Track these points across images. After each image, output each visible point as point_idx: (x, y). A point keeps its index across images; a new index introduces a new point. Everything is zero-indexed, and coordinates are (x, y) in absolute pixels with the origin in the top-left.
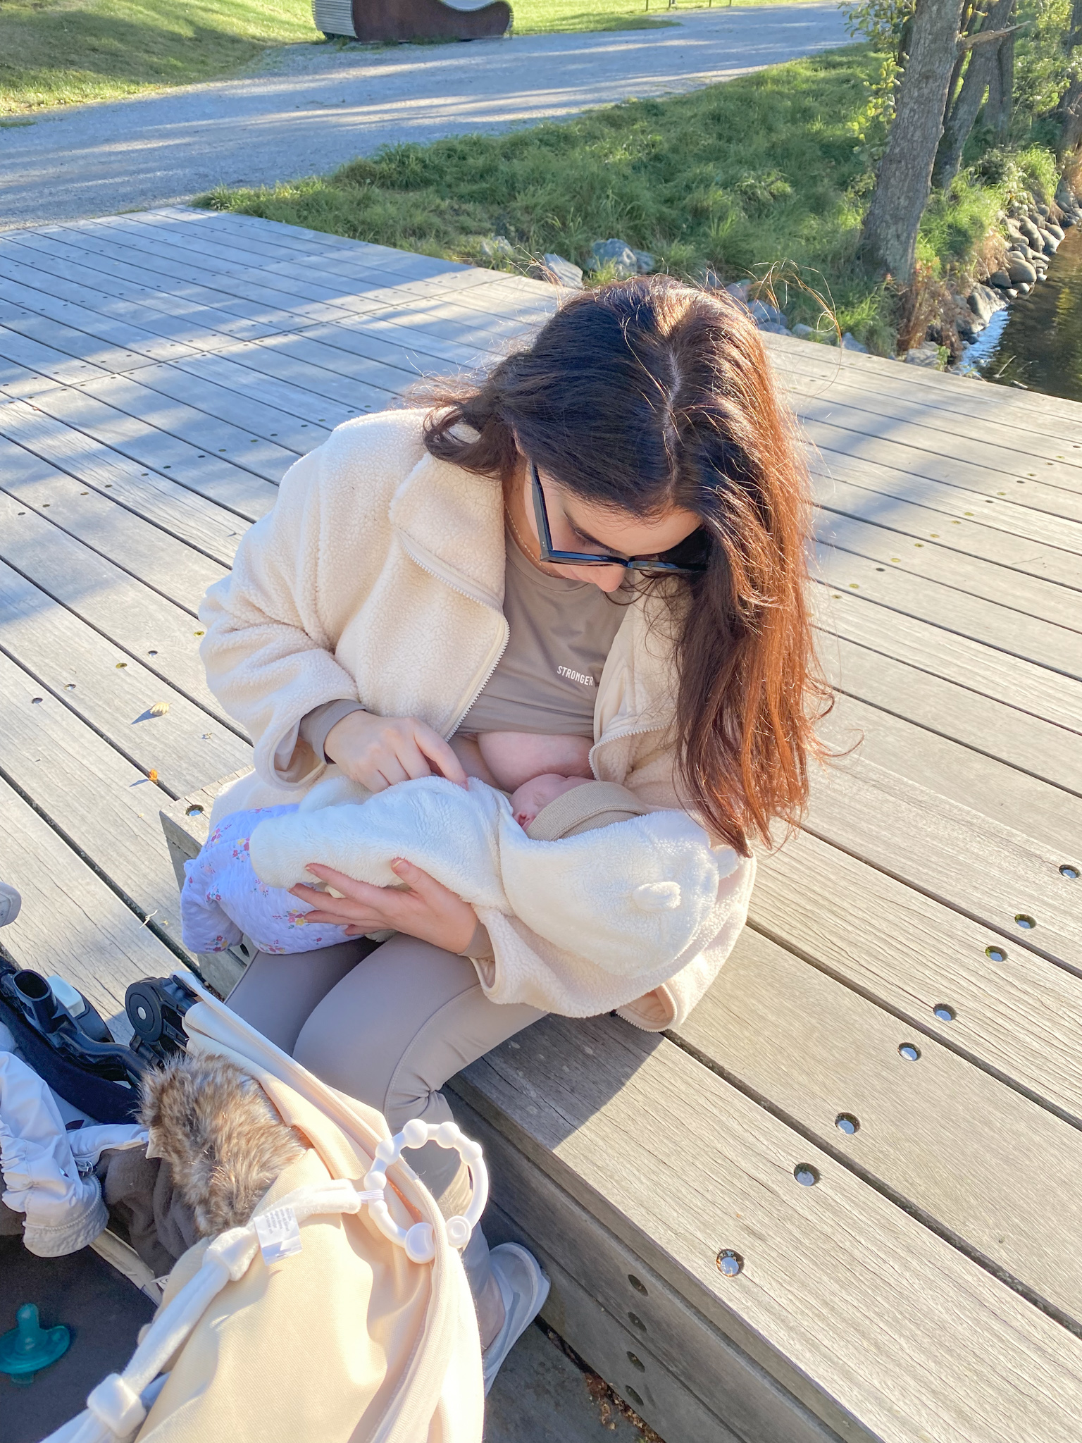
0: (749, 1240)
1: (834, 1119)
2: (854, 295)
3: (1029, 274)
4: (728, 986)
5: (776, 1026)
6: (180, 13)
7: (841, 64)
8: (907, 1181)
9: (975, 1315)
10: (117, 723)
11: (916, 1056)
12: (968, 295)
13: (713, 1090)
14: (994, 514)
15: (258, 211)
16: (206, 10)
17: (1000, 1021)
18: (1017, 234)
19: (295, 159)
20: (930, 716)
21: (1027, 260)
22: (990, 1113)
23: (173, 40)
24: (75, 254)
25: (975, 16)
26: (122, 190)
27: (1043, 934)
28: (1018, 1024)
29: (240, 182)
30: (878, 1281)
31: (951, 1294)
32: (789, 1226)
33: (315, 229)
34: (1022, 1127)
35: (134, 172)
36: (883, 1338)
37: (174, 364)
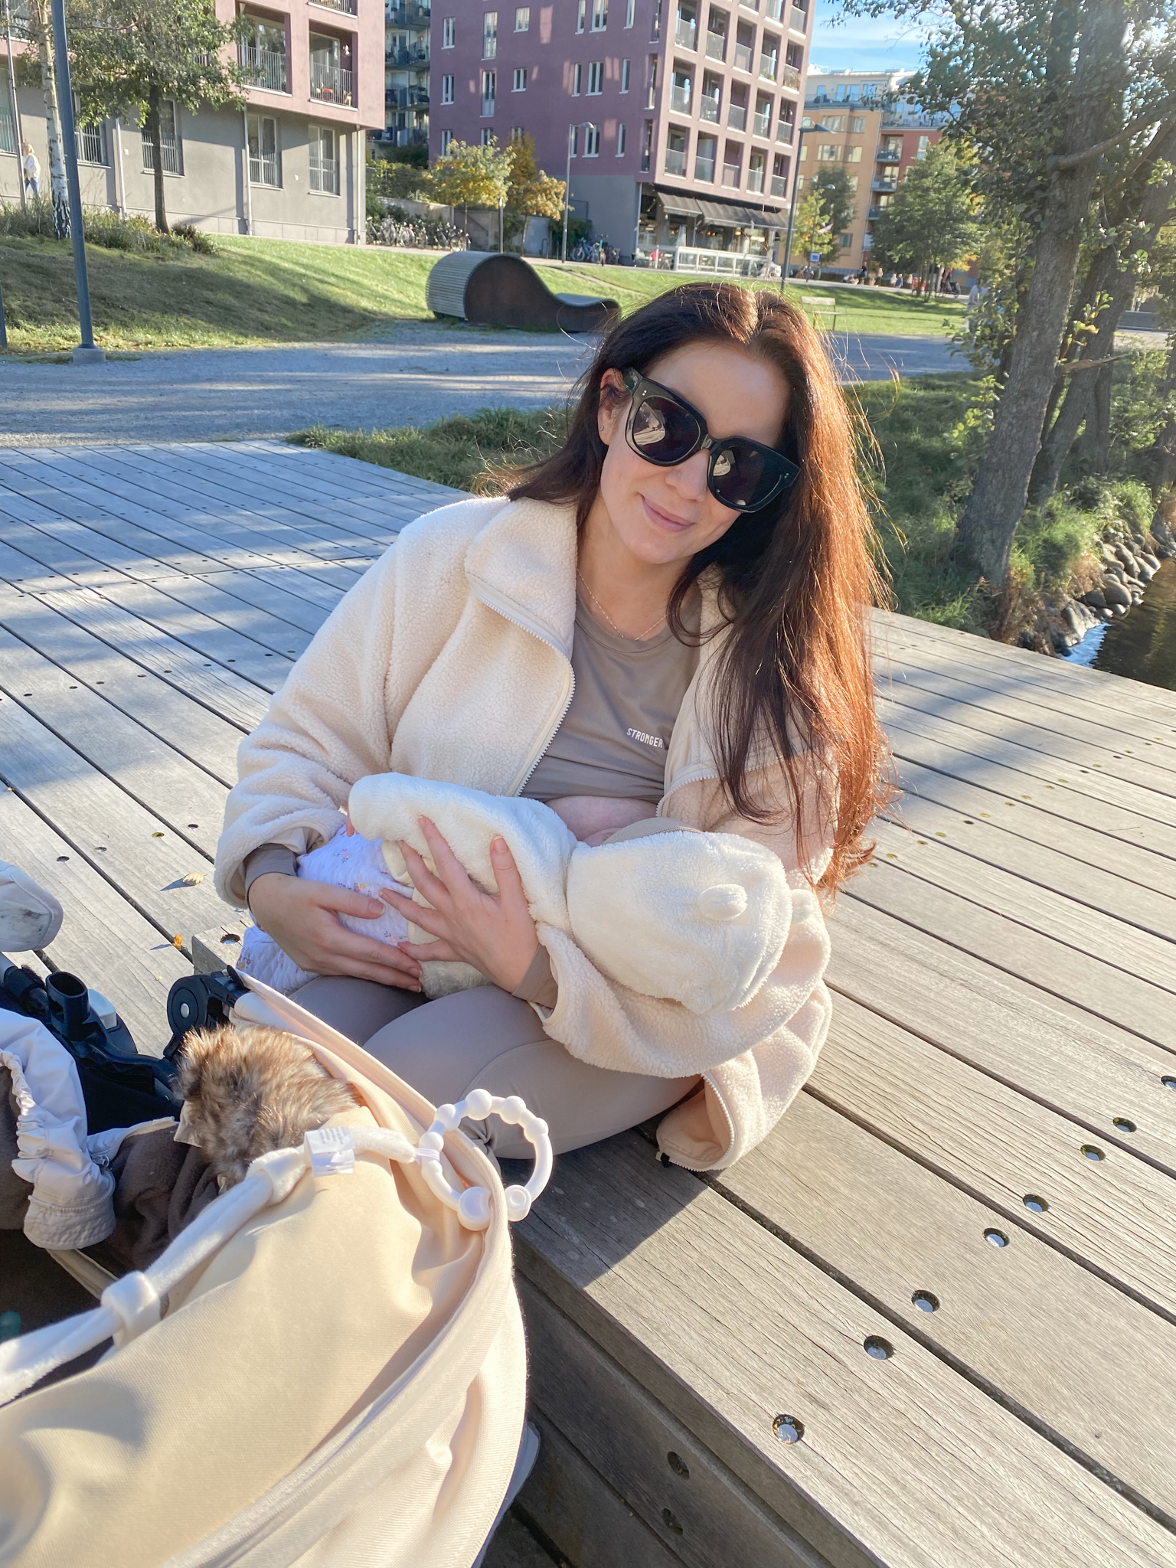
0: (812, 1408)
1: (911, 1295)
2: (946, 593)
3: (1125, 596)
4: (798, 1156)
5: (849, 1199)
6: (296, 280)
7: (940, 387)
8: (991, 1365)
9: (1068, 1509)
10: (145, 888)
11: (1003, 1243)
12: (1062, 609)
13: (776, 1254)
14: (1090, 783)
15: (351, 451)
16: (322, 282)
17: (1097, 1218)
18: (1112, 559)
19: (394, 412)
20: (1019, 963)
21: (1122, 582)
22: (1086, 1306)
23: (287, 303)
24: (163, 471)
25: (1074, 345)
26: (217, 422)
27: (1144, 1139)
28: (1117, 1222)
29: (337, 426)
30: (957, 1464)
31: (1041, 1484)
32: (856, 1397)
33: (408, 473)
34: (1122, 1323)
35: (232, 408)
36: (960, 1523)
37: (252, 573)
